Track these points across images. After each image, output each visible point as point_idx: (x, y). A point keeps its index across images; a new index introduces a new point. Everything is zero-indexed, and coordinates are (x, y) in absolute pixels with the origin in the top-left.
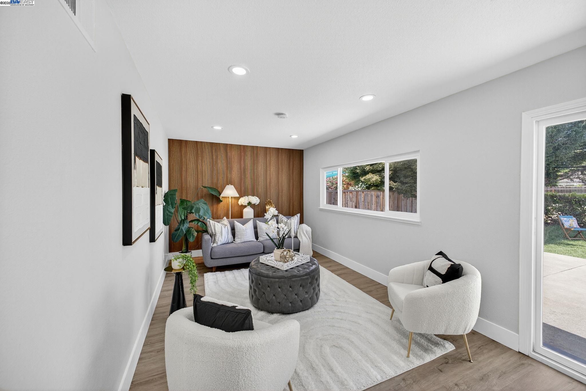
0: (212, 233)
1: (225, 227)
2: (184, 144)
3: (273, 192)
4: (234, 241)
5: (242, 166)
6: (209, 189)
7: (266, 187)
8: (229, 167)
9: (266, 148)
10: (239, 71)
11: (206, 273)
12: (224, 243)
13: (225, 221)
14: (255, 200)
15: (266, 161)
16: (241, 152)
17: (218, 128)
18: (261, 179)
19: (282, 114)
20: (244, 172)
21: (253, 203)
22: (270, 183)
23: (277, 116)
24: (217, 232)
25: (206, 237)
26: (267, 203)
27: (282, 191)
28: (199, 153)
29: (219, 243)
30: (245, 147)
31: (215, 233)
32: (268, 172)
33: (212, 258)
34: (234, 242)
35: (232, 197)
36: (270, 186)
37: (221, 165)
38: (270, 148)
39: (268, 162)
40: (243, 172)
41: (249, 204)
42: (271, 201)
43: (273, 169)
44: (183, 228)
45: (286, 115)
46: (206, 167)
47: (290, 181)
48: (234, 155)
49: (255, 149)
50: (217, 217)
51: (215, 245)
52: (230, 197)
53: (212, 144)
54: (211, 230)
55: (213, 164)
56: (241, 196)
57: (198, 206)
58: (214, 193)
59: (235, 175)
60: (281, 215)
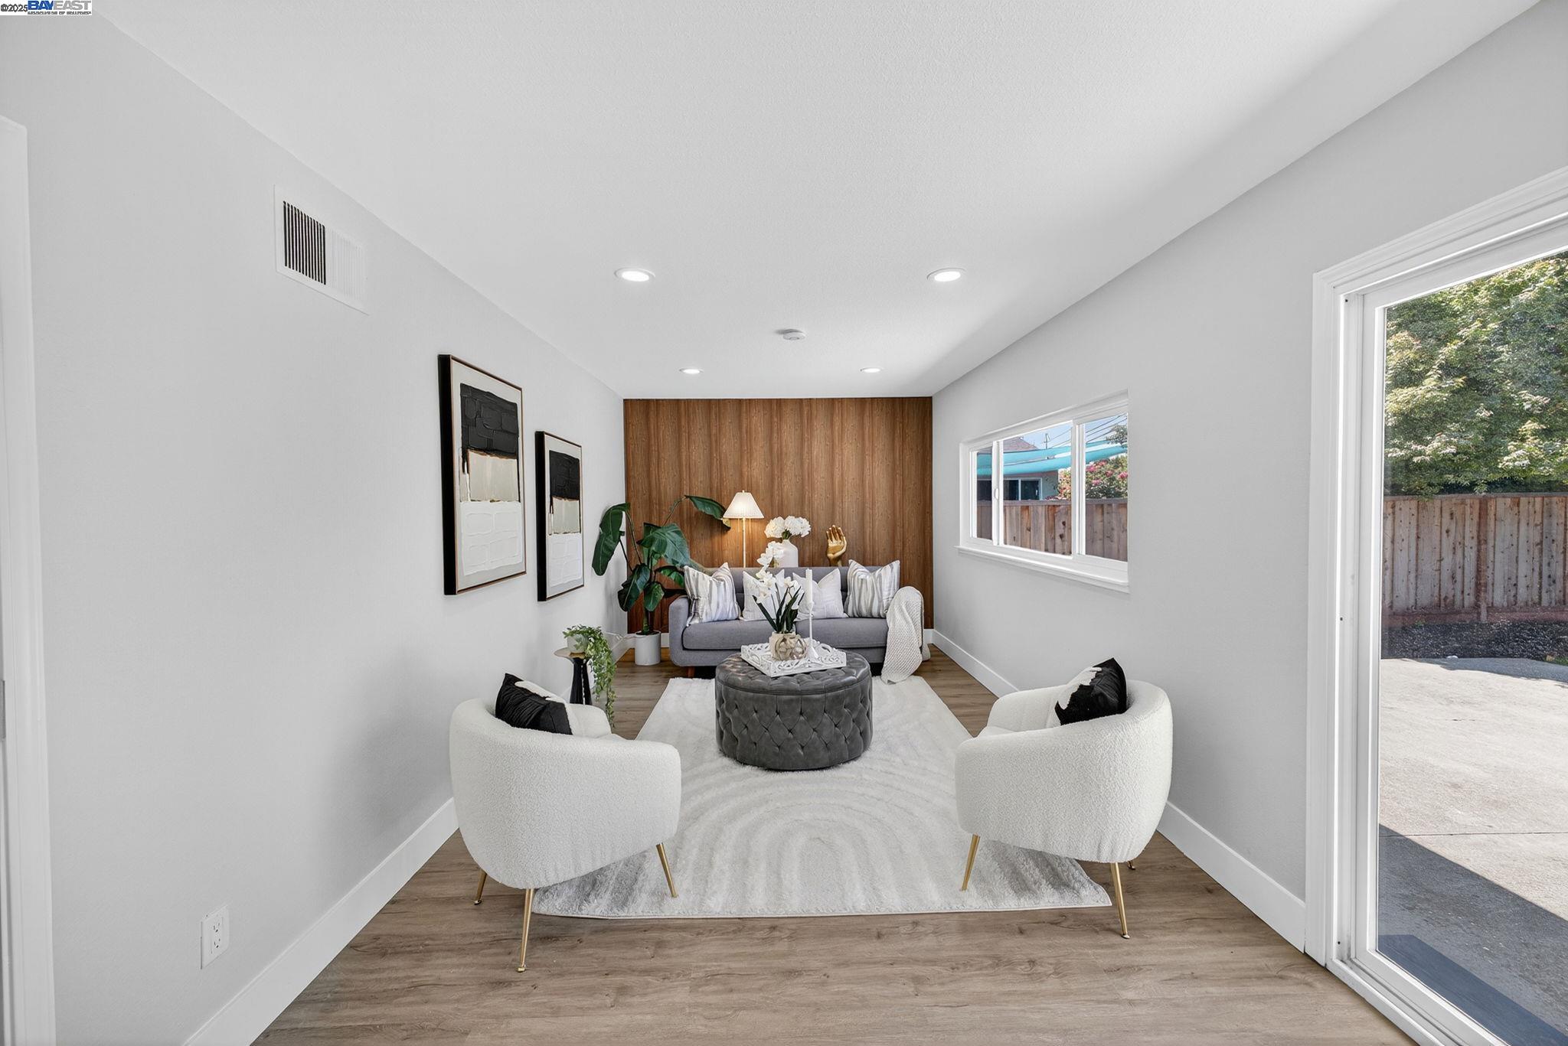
0: (692, 595)
1: (718, 585)
2: (653, 407)
3: (849, 505)
4: (742, 616)
5: (776, 447)
6: (699, 503)
7: (833, 493)
8: (745, 451)
9: (832, 402)
10: (635, 276)
11: (674, 677)
12: (716, 619)
13: (725, 571)
14: (800, 526)
15: (832, 432)
16: (771, 417)
17: (692, 371)
18: (820, 477)
19: (791, 331)
20: (780, 459)
21: (794, 532)
22: (842, 485)
23: (782, 336)
24: (701, 594)
25: (680, 603)
26: (830, 534)
27: (873, 504)
28: (683, 424)
29: (705, 619)
30: (780, 403)
31: (698, 596)
32: (837, 458)
33: (684, 649)
34: (741, 618)
35: (747, 519)
36: (842, 491)
37: (728, 446)
38: (841, 400)
39: (836, 434)
40: (775, 460)
41: (787, 534)
42: (840, 528)
43: (849, 451)
44: (638, 583)
45: (801, 332)
46: (697, 454)
47: (894, 479)
48: (758, 421)
49: (803, 405)
50: (711, 563)
51: (696, 621)
52: (744, 520)
53: (709, 403)
54: (691, 589)
55: (713, 444)
56: (769, 516)
57: (663, 539)
58: (708, 511)
59: (757, 469)
60: (854, 562)
